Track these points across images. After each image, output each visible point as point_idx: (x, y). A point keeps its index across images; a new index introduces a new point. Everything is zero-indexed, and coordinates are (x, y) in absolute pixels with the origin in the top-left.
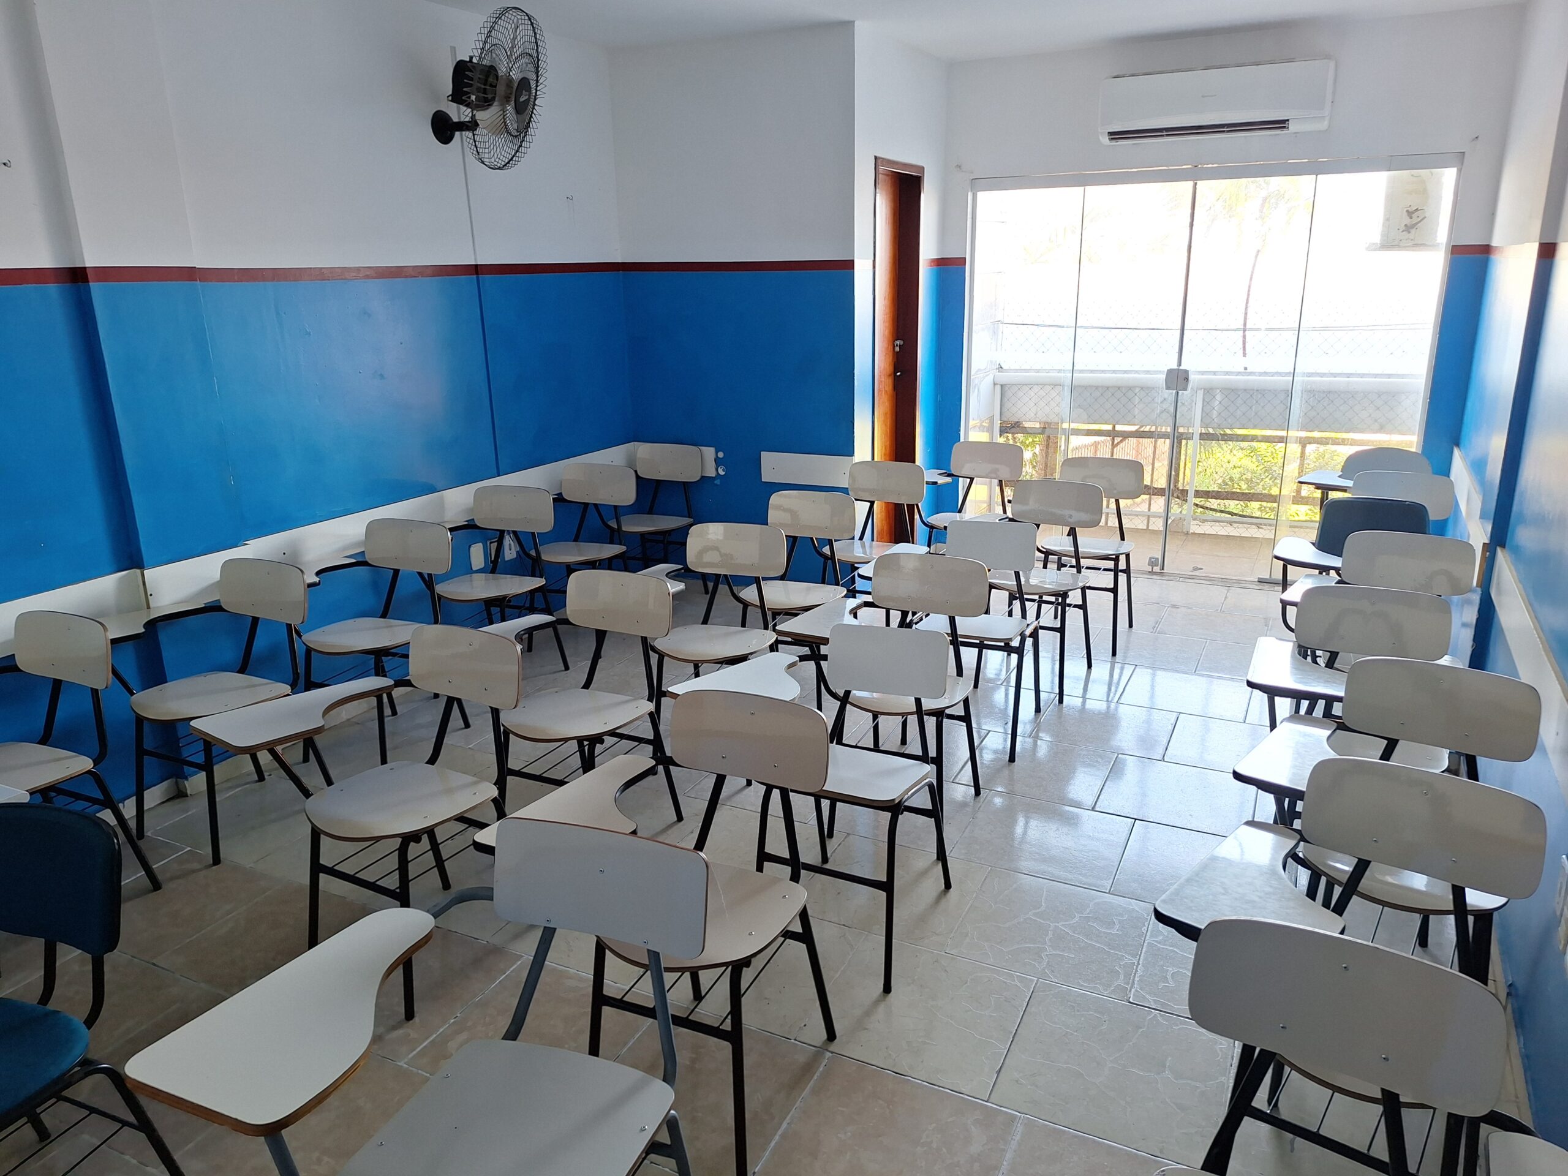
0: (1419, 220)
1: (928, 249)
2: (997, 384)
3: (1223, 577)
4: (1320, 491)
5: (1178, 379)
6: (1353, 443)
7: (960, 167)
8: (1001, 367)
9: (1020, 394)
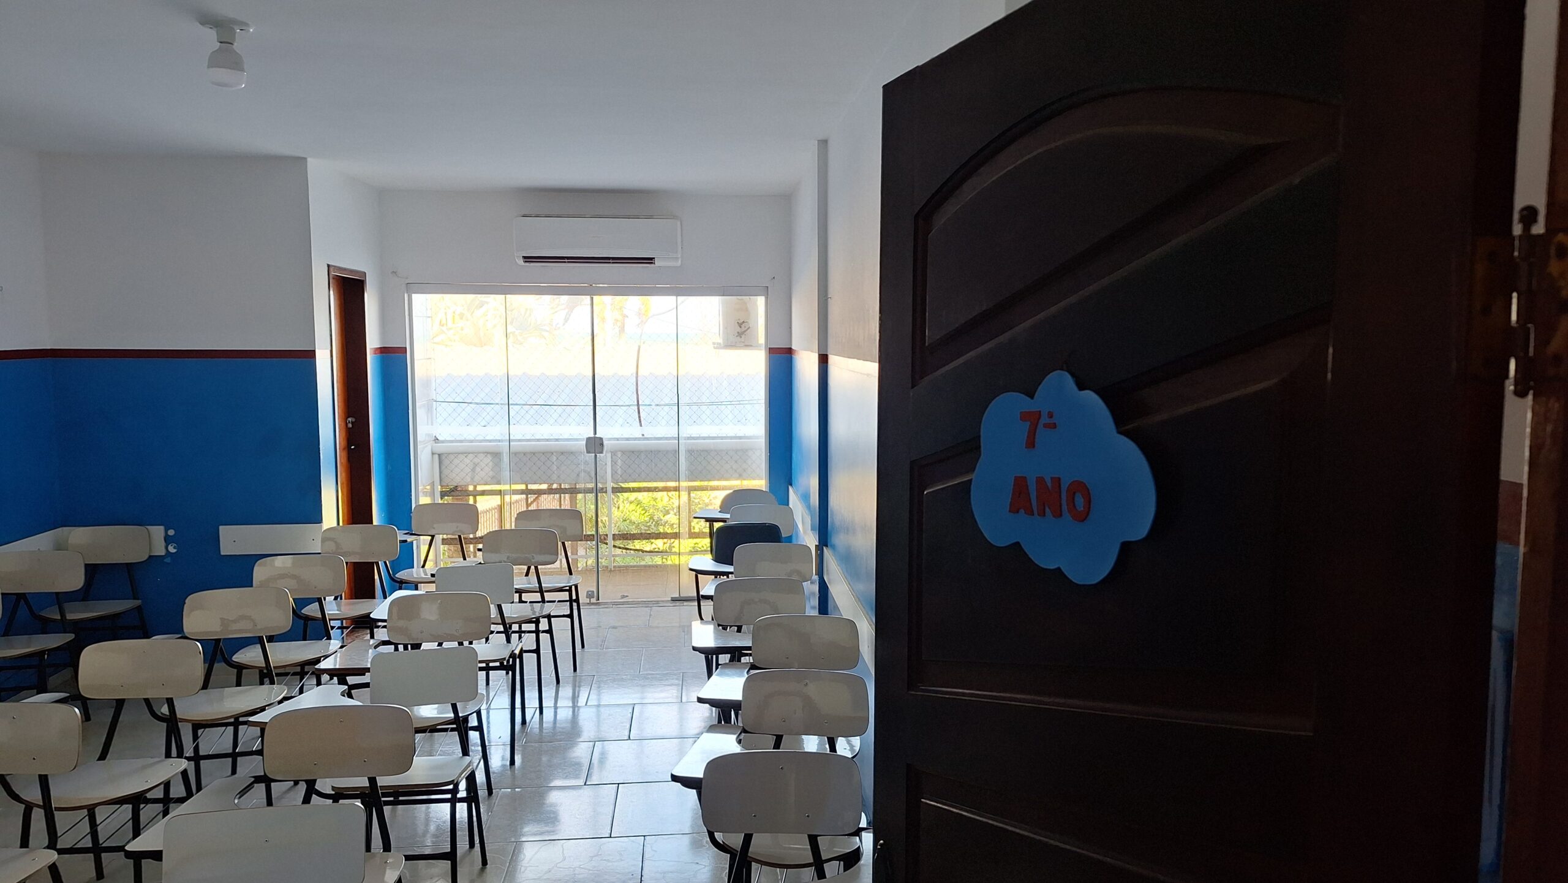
0: (746, 329)
1: (373, 340)
2: (435, 454)
3: (645, 600)
4: (708, 523)
5: (595, 444)
6: (724, 488)
7: (395, 273)
8: (437, 439)
9: (456, 461)
